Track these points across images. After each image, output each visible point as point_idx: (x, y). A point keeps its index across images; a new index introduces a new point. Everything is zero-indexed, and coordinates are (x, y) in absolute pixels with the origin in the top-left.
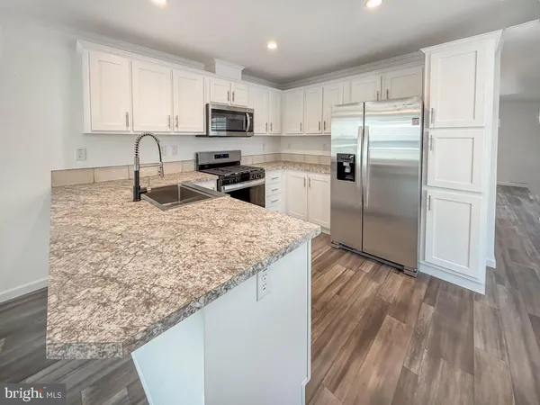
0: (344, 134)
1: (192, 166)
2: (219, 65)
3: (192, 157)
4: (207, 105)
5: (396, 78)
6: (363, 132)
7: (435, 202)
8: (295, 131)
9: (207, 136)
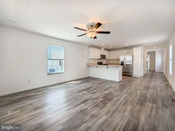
0: (122, 59)
1: (97, 64)
2: (102, 48)
3: (97, 62)
4: (101, 55)
5: (129, 51)
6: (125, 58)
7: (134, 67)
8: (112, 58)
9: (101, 59)
